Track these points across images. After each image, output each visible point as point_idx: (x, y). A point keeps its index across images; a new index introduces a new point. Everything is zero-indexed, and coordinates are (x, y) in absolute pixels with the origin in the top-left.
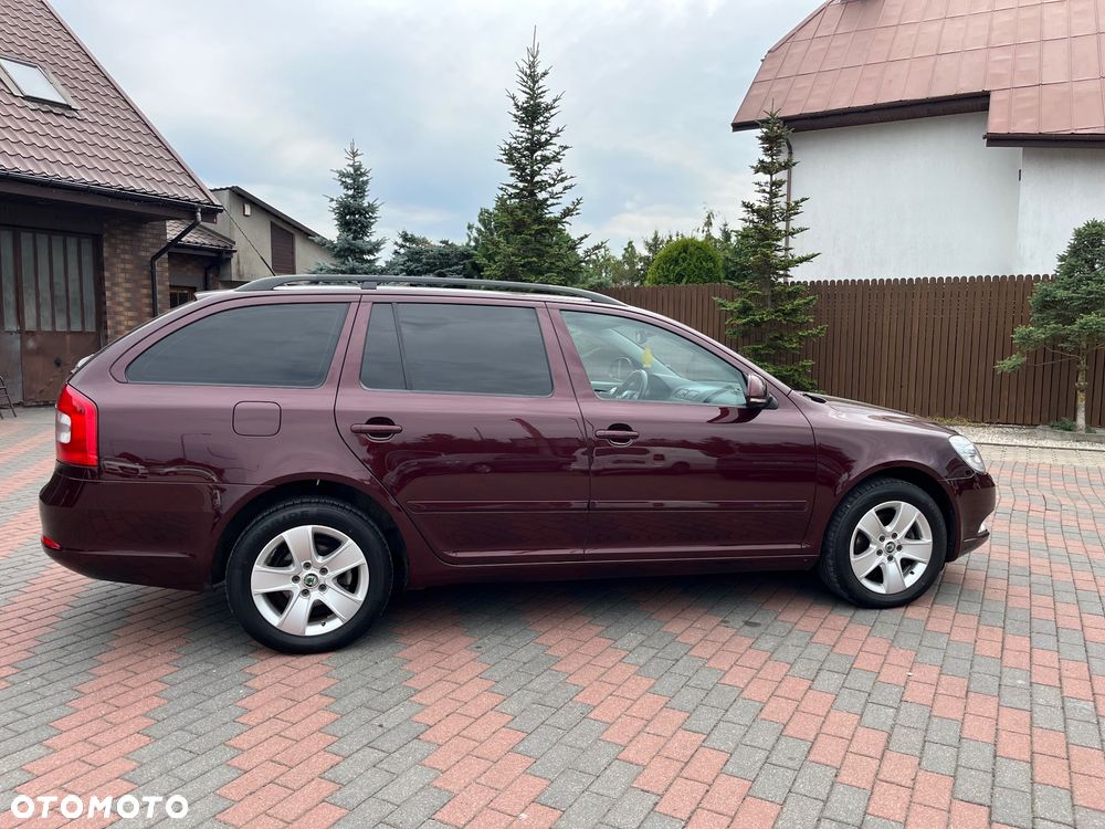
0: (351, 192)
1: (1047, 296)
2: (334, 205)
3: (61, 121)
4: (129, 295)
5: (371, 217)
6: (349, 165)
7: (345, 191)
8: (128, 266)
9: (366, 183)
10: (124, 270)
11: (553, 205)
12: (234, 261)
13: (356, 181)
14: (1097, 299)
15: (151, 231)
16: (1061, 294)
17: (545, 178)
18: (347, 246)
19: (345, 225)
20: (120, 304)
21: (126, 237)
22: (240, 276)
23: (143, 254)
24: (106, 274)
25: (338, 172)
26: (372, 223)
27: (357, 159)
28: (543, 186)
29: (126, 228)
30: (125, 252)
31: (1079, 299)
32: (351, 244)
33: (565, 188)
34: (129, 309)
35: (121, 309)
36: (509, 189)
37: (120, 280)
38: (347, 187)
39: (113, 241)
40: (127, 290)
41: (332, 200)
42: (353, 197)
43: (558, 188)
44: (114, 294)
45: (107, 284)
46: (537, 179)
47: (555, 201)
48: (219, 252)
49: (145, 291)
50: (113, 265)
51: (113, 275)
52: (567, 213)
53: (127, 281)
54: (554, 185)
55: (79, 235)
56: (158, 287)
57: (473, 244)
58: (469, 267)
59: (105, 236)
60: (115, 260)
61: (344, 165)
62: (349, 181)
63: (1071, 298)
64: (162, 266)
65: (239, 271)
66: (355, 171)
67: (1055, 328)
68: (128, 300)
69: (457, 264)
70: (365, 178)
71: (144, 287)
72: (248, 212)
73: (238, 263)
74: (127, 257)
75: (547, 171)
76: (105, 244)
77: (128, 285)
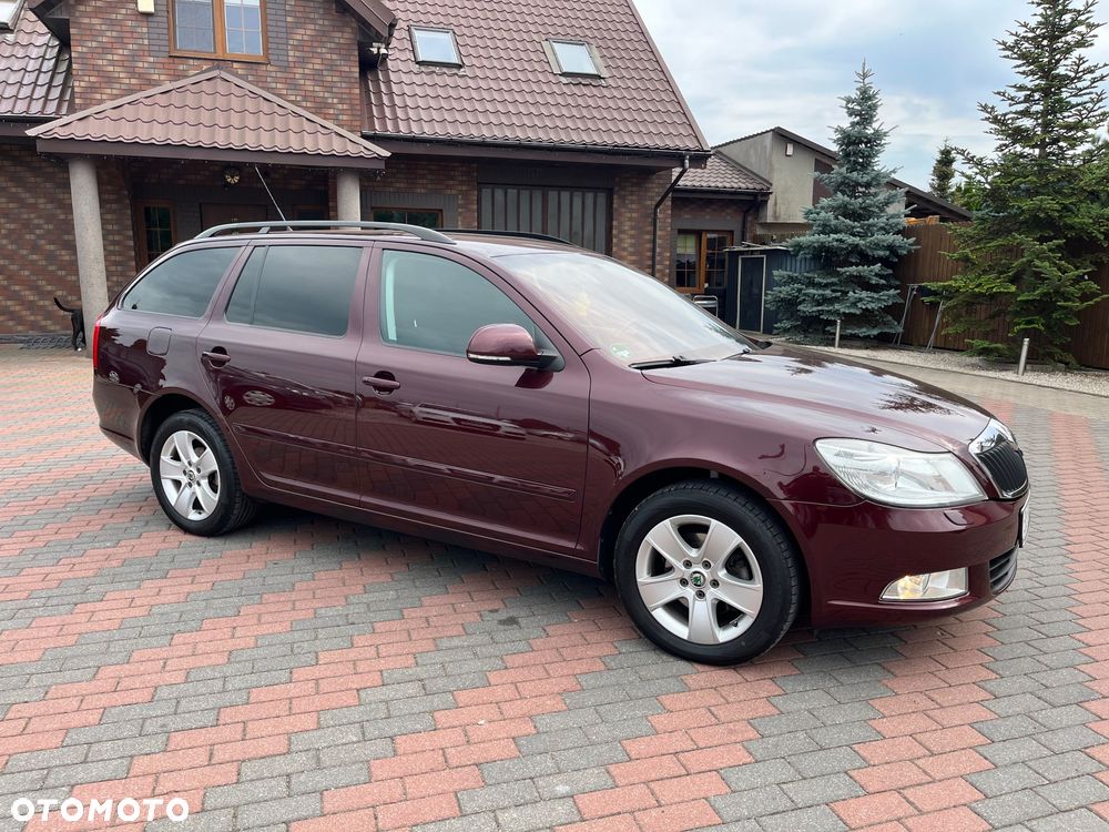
0: (857, 119)
2: (837, 135)
3: (586, 91)
4: (633, 241)
5: (878, 145)
6: (858, 89)
7: (851, 119)
8: (634, 215)
9: (874, 106)
10: (631, 219)
12: (770, 203)
13: (863, 106)
15: (657, 181)
19: (846, 157)
20: (624, 249)
21: (634, 189)
22: (776, 217)
23: (649, 203)
24: (615, 223)
25: (845, 98)
26: (879, 152)
27: (866, 80)
29: (635, 180)
30: (632, 202)
32: (846, 178)
34: (632, 254)
35: (625, 253)
37: (626, 228)
38: (853, 114)
39: (623, 193)
40: (632, 237)
41: (836, 130)
42: (859, 124)
44: (621, 240)
45: (614, 232)
48: (754, 195)
49: (648, 237)
50: (620, 215)
51: (621, 223)
53: (632, 228)
55: (595, 189)
56: (659, 233)
59: (616, 189)
60: (623, 210)
62: (856, 107)
64: (665, 213)
65: (775, 212)
66: (864, 95)
68: (632, 245)
70: (873, 102)
71: (648, 233)
72: (790, 152)
73: (776, 204)
74: (634, 206)
76: (615, 196)
77: (633, 232)
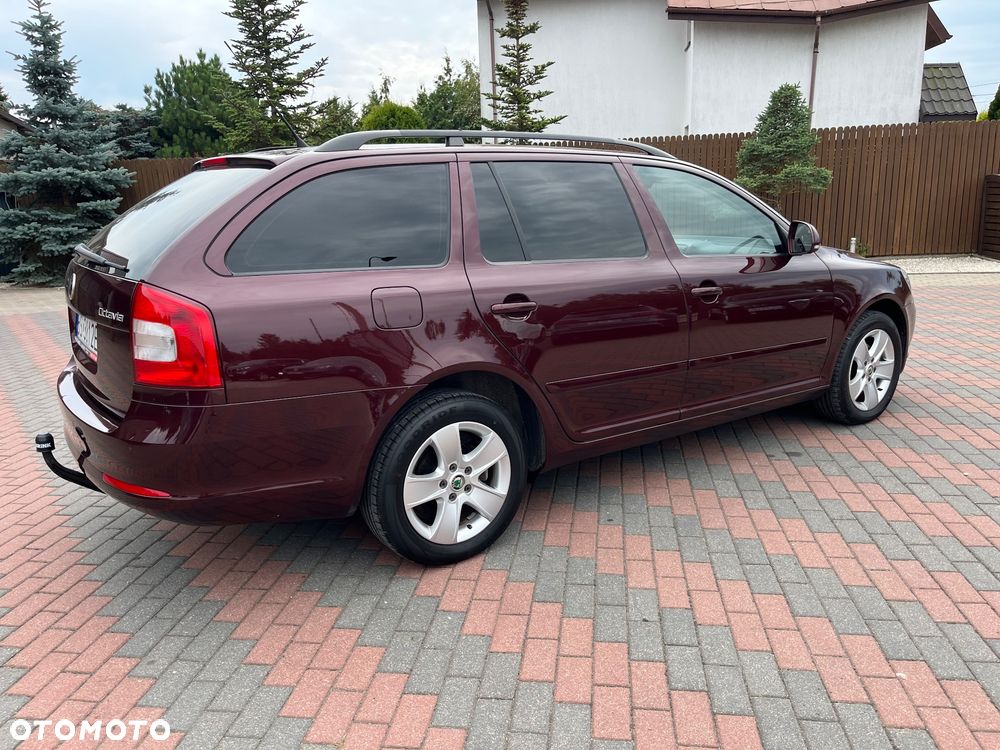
0: (41, 48)
1: (754, 150)
2: (21, 62)
5: (67, 77)
6: (35, 17)
7: (32, 47)
9: (58, 37)
11: (290, 64)
13: (45, 34)
14: (794, 151)
16: (767, 148)
17: (282, 35)
18: (47, 111)
19: (37, 87)
25: (20, 24)
26: (71, 84)
27: (42, 9)
28: (280, 44)
31: (780, 152)
32: (51, 109)
33: (303, 47)
36: (244, 47)
38: (36, 43)
41: (18, 57)
42: (44, 53)
43: (295, 47)
46: (273, 35)
47: (294, 61)
52: (310, 73)
54: (291, 42)
57: (153, 109)
58: (155, 134)
61: (29, 15)
62: (36, 34)
63: (774, 152)
66: (42, 25)
67: (763, 178)
69: (139, 130)
70: (56, 32)
75: (283, 28)
